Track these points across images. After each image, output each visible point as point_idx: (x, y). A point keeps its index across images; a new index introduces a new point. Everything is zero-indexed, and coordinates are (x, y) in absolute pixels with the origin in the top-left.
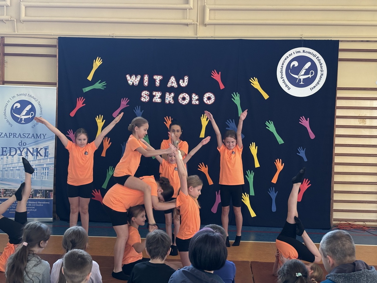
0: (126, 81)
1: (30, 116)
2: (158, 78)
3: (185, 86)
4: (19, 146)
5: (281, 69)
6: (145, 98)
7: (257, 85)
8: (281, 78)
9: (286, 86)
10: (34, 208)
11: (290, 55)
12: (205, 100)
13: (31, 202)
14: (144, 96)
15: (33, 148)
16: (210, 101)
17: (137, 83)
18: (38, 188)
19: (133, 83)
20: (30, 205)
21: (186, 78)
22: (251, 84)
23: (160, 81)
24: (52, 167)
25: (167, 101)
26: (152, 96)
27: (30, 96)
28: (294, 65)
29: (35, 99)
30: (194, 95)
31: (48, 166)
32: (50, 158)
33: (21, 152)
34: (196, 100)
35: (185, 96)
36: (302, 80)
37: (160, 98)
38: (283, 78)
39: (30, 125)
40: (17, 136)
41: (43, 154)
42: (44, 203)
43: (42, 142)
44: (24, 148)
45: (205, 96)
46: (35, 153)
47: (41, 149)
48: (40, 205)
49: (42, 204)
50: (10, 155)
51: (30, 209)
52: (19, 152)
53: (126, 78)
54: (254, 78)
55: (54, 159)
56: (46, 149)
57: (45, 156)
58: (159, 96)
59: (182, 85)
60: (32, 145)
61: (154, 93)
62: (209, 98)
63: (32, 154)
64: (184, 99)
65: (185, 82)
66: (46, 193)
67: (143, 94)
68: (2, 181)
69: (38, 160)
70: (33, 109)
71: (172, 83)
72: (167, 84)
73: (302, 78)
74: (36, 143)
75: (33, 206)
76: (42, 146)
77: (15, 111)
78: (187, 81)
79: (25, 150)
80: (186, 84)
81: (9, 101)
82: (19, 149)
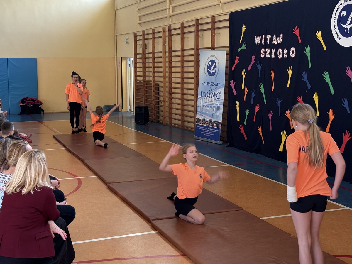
0: (255, 41)
1: (214, 71)
2: (269, 37)
3: (280, 42)
4: (209, 91)
5: (334, 20)
6: (262, 54)
7: (320, 37)
8: (334, 29)
9: (338, 36)
10: (213, 133)
11: (340, 5)
12: (291, 53)
13: (212, 129)
14: (262, 53)
15: (215, 93)
16: (293, 54)
17: (259, 43)
18: (215, 120)
19: (258, 43)
20: (211, 131)
21: (281, 36)
22: (317, 37)
23: (270, 39)
24: (222, 106)
25: (272, 57)
26: (265, 52)
27: (215, 57)
28: (343, 15)
29: (217, 59)
30: (285, 50)
31: (220, 105)
32: (221, 100)
33: (210, 95)
34: (286, 54)
35: (280, 51)
36: (348, 29)
37: (269, 54)
38: (335, 29)
39: (214, 76)
40: (209, 84)
41: (218, 98)
42: (217, 130)
43: (218, 89)
44: (211, 92)
45: (291, 50)
46: (215, 96)
47: (218, 93)
48: (215, 132)
49: (216, 131)
50: (206, 97)
51: (211, 134)
52: (209, 95)
53: (255, 39)
54: (319, 30)
55: (223, 101)
56: (219, 94)
57: (219, 98)
58: (269, 52)
59: (279, 42)
60: (214, 91)
61: (266, 51)
62: (293, 52)
63: (214, 97)
64: (280, 53)
65: (281, 39)
66: (218, 123)
67: (262, 51)
68: (202, 113)
69: (217, 101)
70: (215, 66)
71: (274, 41)
72: (272, 42)
73: (349, 27)
74: (216, 89)
75: (213, 132)
76: (218, 91)
77: (209, 67)
78: (282, 38)
79: (211, 94)
80: (281, 41)
81: (207, 61)
82: (209, 92)
